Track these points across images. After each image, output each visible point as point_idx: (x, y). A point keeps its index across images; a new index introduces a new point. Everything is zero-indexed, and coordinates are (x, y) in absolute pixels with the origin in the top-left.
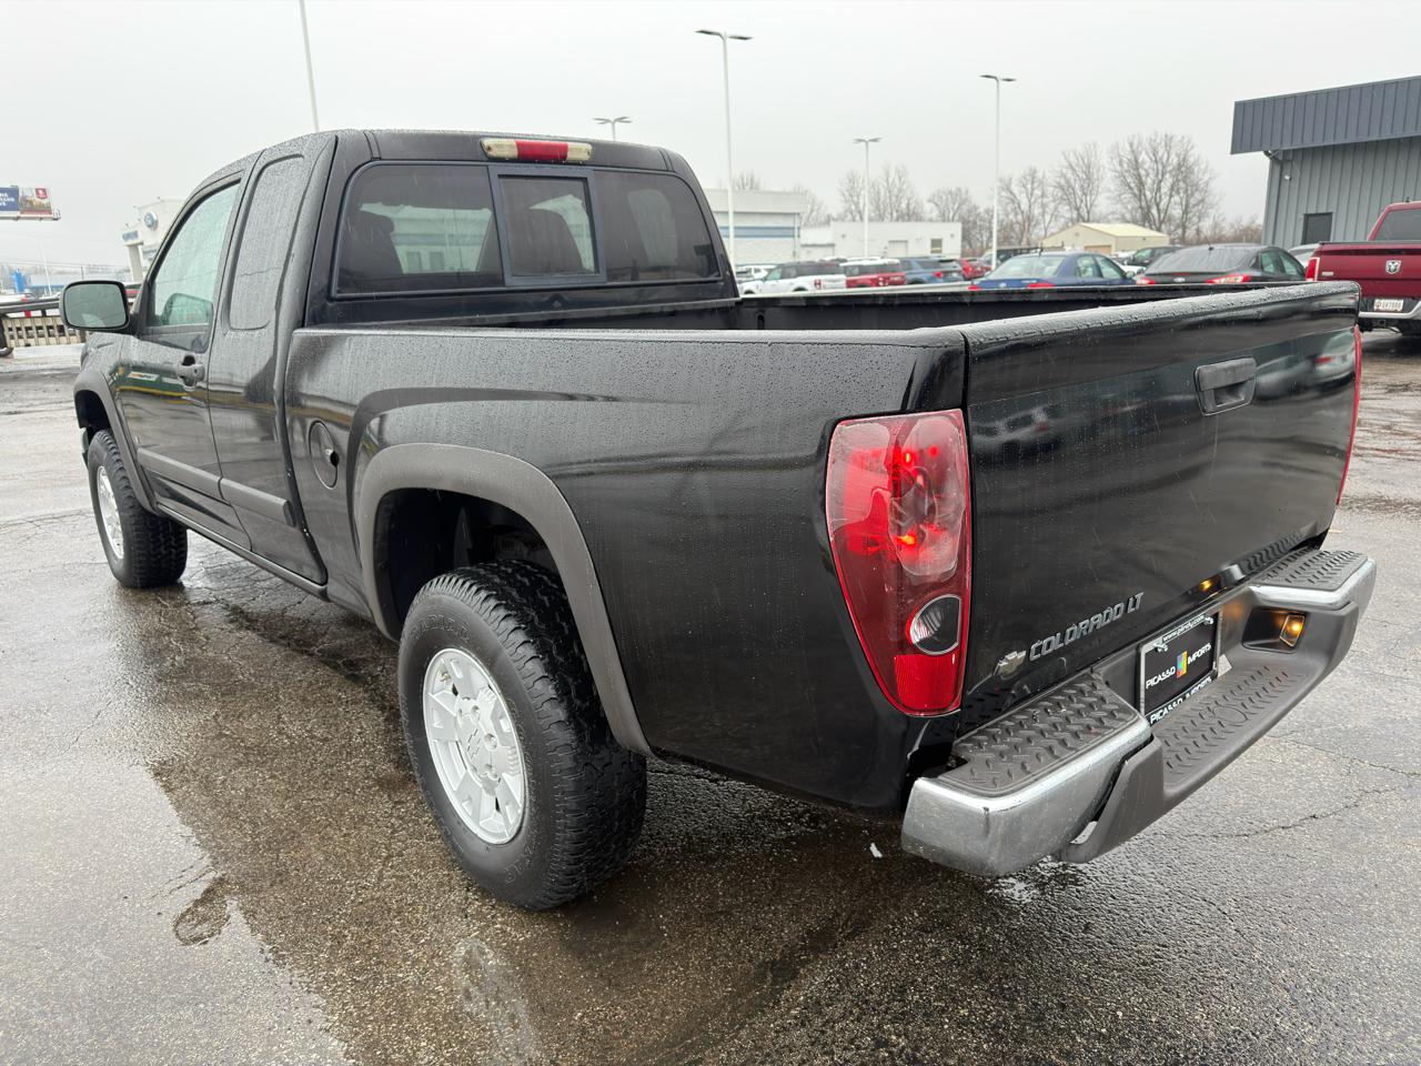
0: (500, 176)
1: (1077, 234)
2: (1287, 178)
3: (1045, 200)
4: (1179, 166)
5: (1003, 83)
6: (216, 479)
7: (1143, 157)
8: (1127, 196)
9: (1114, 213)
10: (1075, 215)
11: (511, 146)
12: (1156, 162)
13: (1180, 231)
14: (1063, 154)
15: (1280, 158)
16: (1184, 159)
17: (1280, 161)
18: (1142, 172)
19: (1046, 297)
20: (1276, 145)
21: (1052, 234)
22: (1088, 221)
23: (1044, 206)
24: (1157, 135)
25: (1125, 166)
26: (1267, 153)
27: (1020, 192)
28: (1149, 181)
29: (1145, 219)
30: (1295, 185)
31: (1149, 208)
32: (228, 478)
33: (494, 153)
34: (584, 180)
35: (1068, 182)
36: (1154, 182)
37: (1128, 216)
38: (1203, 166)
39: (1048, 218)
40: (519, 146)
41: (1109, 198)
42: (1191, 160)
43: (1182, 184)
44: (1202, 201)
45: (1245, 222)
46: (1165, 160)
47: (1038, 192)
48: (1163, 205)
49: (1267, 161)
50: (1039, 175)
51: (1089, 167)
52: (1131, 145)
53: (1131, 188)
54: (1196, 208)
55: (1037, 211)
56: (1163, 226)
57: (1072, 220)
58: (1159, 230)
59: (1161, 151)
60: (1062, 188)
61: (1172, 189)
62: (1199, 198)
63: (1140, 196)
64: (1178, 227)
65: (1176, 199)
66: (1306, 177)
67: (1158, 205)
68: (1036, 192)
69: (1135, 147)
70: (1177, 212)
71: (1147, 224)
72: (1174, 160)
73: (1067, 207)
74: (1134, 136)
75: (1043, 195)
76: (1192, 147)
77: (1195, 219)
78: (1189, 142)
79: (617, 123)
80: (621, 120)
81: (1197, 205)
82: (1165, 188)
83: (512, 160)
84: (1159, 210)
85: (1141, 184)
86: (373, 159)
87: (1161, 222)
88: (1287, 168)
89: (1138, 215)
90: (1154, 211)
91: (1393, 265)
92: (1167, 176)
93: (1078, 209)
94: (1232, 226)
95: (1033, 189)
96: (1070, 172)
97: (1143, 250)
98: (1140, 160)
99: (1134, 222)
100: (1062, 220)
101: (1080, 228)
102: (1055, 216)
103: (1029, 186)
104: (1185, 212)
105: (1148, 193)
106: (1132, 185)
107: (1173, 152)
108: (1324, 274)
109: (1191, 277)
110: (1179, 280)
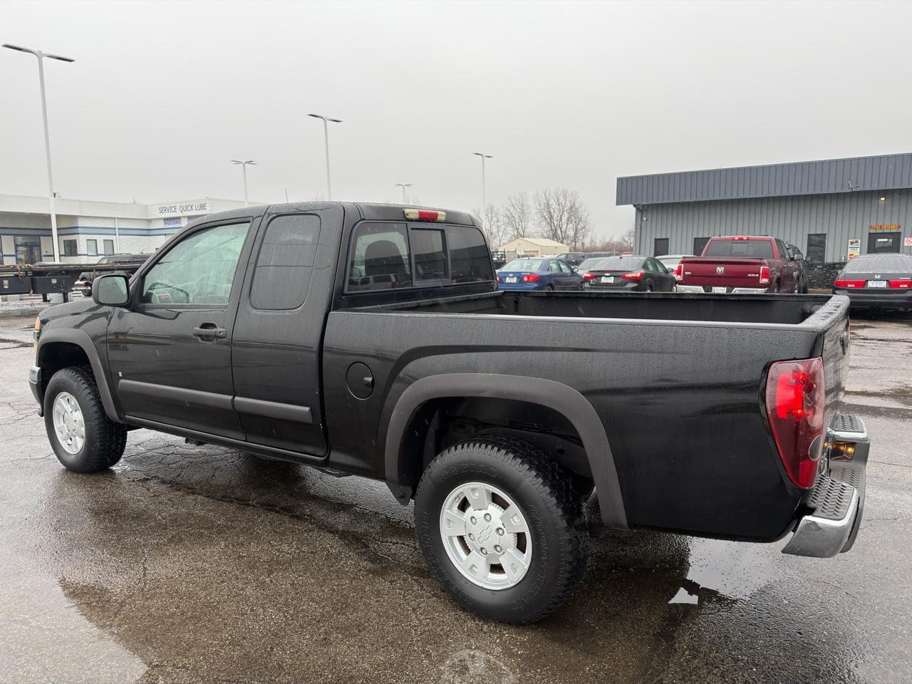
0: (412, 229)
1: (519, 244)
2: (645, 219)
3: (499, 224)
4: (571, 208)
5: (485, 158)
6: (230, 397)
7: (552, 202)
8: (544, 223)
9: (537, 232)
10: (516, 233)
11: (415, 213)
12: (559, 205)
13: (573, 244)
14: (509, 198)
15: (641, 208)
16: (574, 204)
17: (641, 210)
18: (552, 211)
19: (691, 297)
20: (639, 202)
21: (504, 244)
22: (524, 237)
23: (498, 227)
24: (558, 190)
25: (542, 206)
26: (635, 206)
27: (486, 219)
28: (556, 215)
29: (554, 236)
30: (649, 222)
31: (556, 230)
32: (238, 396)
33: (410, 216)
34: (442, 231)
35: (511, 214)
36: (558, 216)
37: (545, 234)
38: (584, 208)
39: (501, 234)
40: (420, 213)
41: (534, 224)
42: (577, 205)
43: (573, 218)
44: (584, 227)
45: (607, 240)
46: (563, 203)
47: (495, 219)
48: (563, 229)
49: (634, 209)
50: (495, 209)
51: (522, 206)
52: (545, 195)
53: (546, 219)
54: (581, 231)
55: (494, 230)
56: (564, 241)
57: (514, 236)
58: (562, 242)
59: (561, 199)
60: (508, 217)
61: (568, 219)
62: (583, 226)
63: (551, 223)
64: (572, 241)
65: (570, 226)
66: (654, 219)
67: (561, 229)
68: (493, 219)
69: (547, 196)
70: (571, 233)
71: (555, 239)
72: (568, 205)
73: (512, 228)
74: (546, 190)
75: (497, 221)
76: (578, 197)
77: (581, 237)
78: (576, 194)
79: (246, 165)
80: (249, 162)
81: (582, 229)
82: (564, 220)
83: (416, 221)
84: (561, 232)
85: (551, 217)
86: (362, 219)
87: (563, 239)
88: (644, 214)
89: (551, 235)
90: (559, 232)
91: (720, 269)
92: (565, 212)
93: (517, 229)
94: (600, 241)
95: (492, 217)
96: (512, 208)
97: (561, 255)
98: (550, 203)
99: (549, 238)
100: (509, 236)
101: (520, 240)
102: (505, 233)
103: (490, 215)
104: (575, 234)
105: (555, 222)
106: (547, 217)
107: (568, 199)
108: (686, 273)
109: (613, 273)
110: (607, 274)
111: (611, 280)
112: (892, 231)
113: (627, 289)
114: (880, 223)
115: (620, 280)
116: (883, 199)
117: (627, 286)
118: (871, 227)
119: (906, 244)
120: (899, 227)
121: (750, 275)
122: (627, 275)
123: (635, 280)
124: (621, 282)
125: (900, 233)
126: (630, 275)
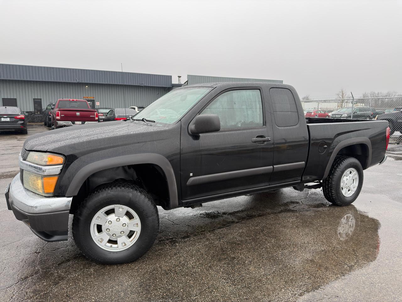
108: (62, 115)
109: (9, 116)
110: (5, 116)
111: (8, 120)
112: (92, 99)
113: (18, 124)
114: (87, 96)
115: (14, 120)
116: (87, 86)
117: (18, 123)
118: (84, 97)
119: (97, 105)
120: (94, 98)
121: (91, 116)
122: (18, 117)
123: (21, 119)
124: (14, 121)
125: (94, 100)
126: (19, 117)
